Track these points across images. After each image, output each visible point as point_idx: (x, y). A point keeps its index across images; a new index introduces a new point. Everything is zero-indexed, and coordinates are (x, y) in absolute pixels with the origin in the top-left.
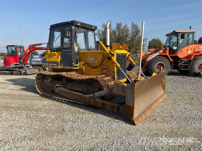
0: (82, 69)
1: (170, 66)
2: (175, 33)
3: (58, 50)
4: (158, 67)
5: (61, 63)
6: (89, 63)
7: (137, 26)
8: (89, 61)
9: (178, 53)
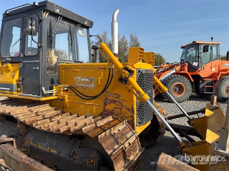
0: (63, 100)
1: (191, 88)
2: (195, 45)
3: (15, 60)
4: (175, 89)
5: (18, 86)
6: (78, 87)
7: (136, 38)
8: (77, 84)
9: (199, 71)
